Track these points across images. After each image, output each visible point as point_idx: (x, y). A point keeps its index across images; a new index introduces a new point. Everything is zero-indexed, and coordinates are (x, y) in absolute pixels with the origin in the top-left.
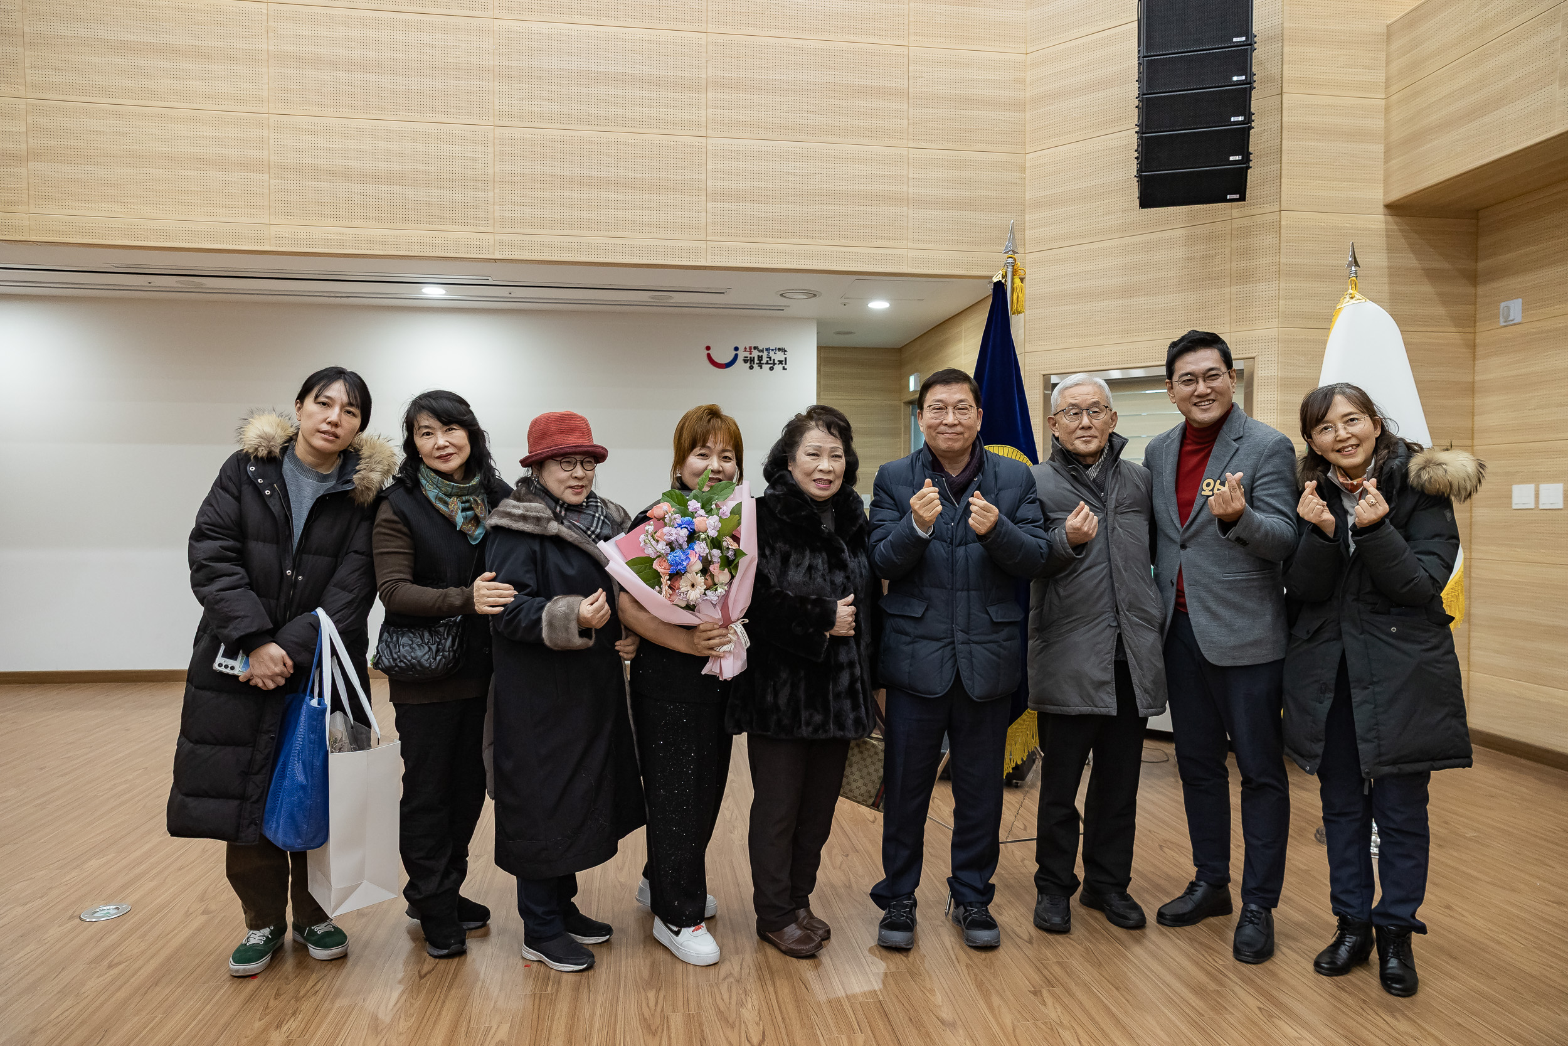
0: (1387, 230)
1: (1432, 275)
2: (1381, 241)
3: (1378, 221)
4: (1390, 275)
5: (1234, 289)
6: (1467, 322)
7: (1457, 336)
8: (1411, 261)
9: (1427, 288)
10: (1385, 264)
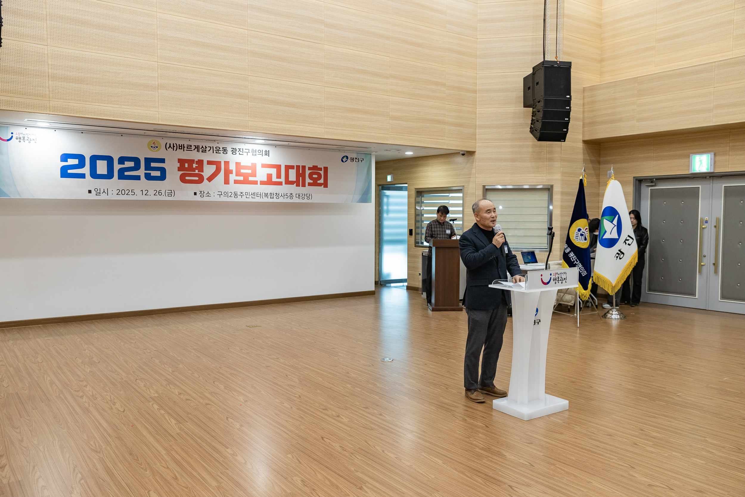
0: (583, 148)
1: (592, 162)
2: (581, 151)
3: (581, 145)
4: (584, 161)
5: (547, 163)
6: (598, 175)
7: (596, 179)
8: (588, 158)
9: (590, 165)
10: (582, 158)
